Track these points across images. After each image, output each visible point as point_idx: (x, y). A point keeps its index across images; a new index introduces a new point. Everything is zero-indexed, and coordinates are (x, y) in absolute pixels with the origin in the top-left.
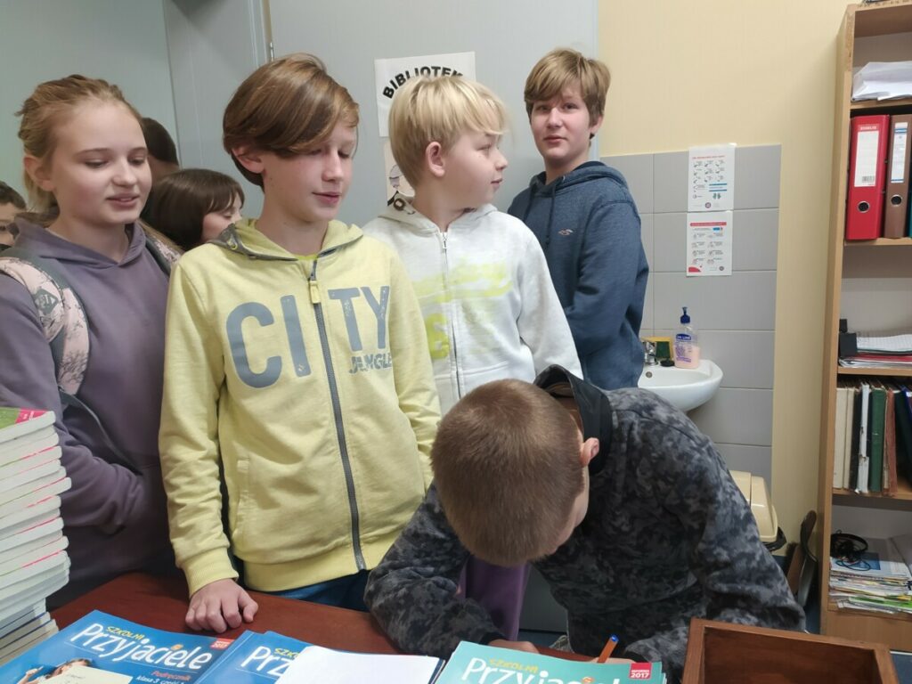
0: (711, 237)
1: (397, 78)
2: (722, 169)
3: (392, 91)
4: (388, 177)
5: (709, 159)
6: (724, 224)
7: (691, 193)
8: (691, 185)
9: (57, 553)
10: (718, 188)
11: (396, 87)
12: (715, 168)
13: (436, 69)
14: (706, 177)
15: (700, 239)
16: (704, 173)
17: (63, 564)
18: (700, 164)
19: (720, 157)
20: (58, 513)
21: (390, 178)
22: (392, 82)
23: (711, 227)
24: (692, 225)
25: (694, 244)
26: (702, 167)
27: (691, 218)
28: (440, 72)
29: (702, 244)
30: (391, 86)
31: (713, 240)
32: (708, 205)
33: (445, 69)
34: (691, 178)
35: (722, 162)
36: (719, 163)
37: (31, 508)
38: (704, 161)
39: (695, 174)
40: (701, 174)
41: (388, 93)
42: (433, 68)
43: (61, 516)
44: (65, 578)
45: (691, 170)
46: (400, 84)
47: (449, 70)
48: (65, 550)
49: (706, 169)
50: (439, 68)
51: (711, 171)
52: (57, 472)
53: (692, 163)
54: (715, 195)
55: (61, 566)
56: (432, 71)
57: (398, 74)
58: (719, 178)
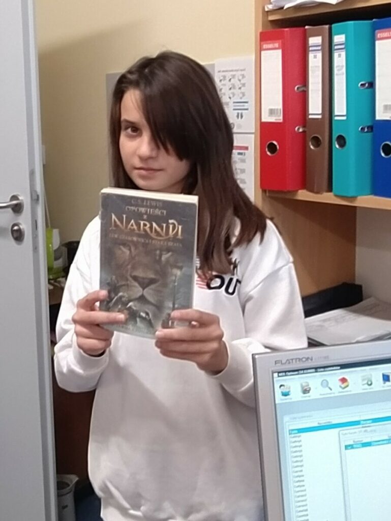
0: (235, 163)
2: (244, 85)
5: (232, 73)
6: (246, 148)
10: (240, 106)
12: (238, 84)
14: (229, 93)
16: (228, 88)
18: (225, 77)
19: (242, 70)
23: (236, 151)
26: (227, 81)
31: (237, 166)
35: (243, 76)
36: (240, 78)
38: (229, 75)
39: (221, 89)
40: (226, 89)
49: (229, 84)
51: (233, 87)
53: (218, 77)
54: (238, 114)
58: (241, 95)
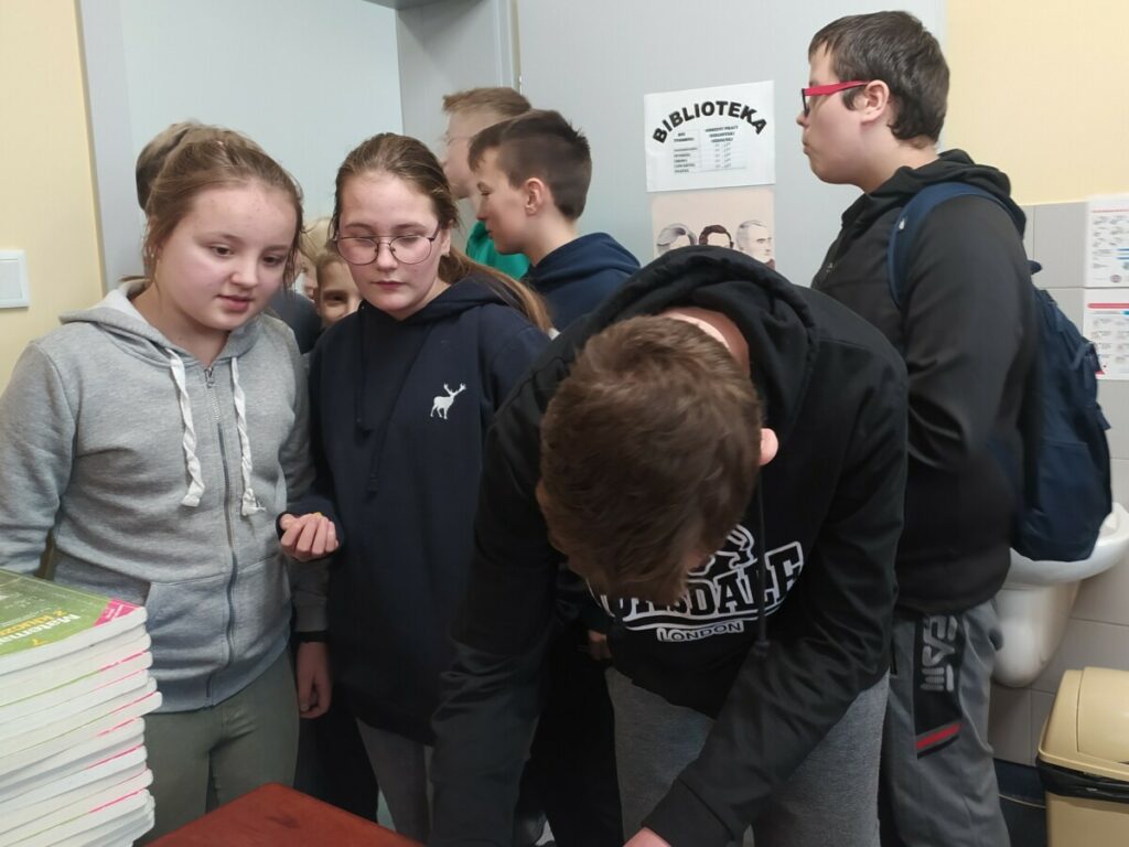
0: (1119, 324)
1: (671, 117)
3: (665, 133)
4: (655, 244)
5: (1119, 214)
7: (1090, 260)
8: (1090, 249)
9: (136, 793)
11: (670, 129)
13: (722, 104)
14: (1112, 238)
15: (1104, 327)
16: (1109, 233)
17: (144, 807)
18: (1104, 219)
20: (142, 740)
21: (659, 245)
22: (665, 123)
23: (1121, 310)
24: (1092, 306)
25: (1096, 333)
26: (1107, 225)
27: (1091, 297)
28: (726, 109)
29: (1106, 333)
30: (663, 128)
31: (1122, 328)
32: (1116, 278)
33: (733, 104)
34: (1090, 239)
37: (104, 737)
38: (1112, 216)
39: (1096, 234)
40: (1105, 234)
41: (660, 136)
42: (718, 103)
43: (144, 744)
44: (149, 823)
45: (1091, 228)
46: (675, 125)
47: (739, 105)
48: (147, 788)
49: (1112, 227)
50: (726, 103)
51: (1121, 230)
52: (144, 686)
53: (1091, 217)
55: (141, 808)
56: (717, 108)
57: (672, 112)
